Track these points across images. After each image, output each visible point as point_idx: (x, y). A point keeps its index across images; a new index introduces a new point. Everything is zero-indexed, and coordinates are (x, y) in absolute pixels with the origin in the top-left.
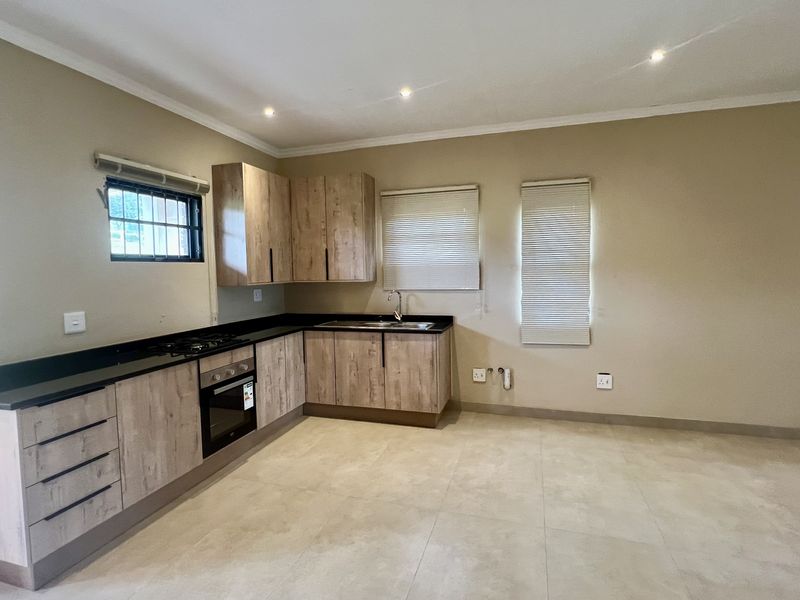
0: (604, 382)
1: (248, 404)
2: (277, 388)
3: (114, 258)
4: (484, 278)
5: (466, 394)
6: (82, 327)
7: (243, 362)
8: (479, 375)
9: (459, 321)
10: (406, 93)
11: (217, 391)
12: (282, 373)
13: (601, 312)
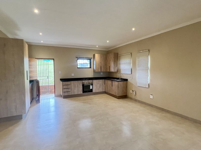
0: (151, 97)
1: (91, 88)
2: (98, 87)
3: (78, 68)
4: (132, 72)
5: (129, 95)
6: (74, 76)
7: (90, 82)
8: (131, 92)
9: (129, 80)
10: (108, 41)
11: (84, 85)
12: (99, 85)
13: (151, 80)
